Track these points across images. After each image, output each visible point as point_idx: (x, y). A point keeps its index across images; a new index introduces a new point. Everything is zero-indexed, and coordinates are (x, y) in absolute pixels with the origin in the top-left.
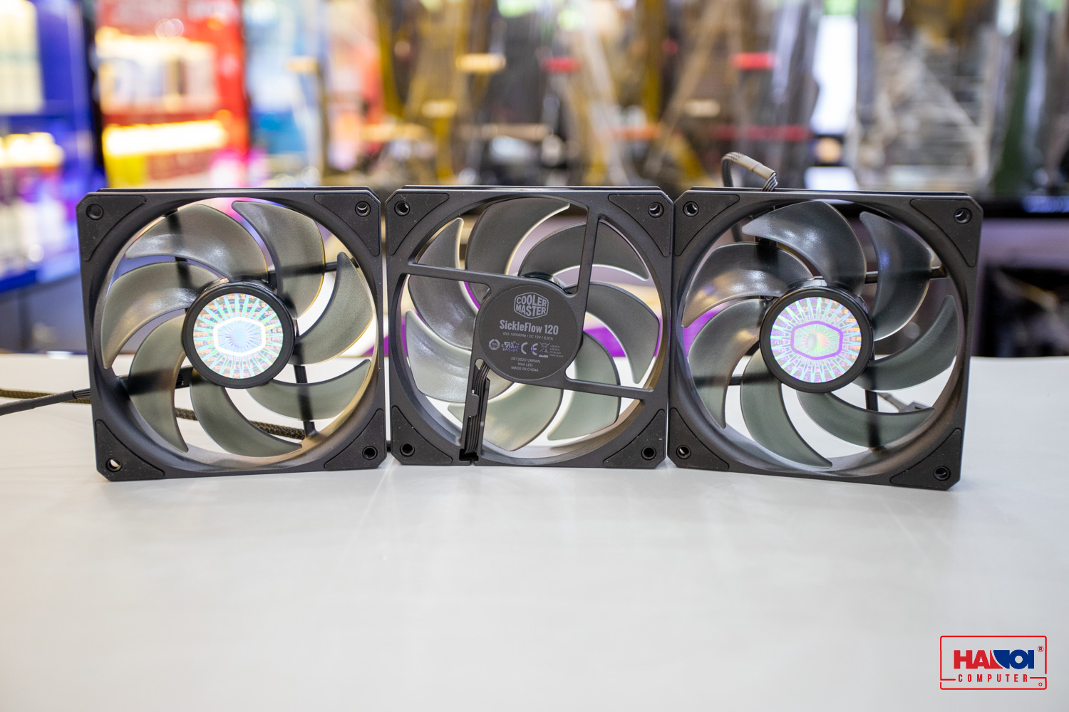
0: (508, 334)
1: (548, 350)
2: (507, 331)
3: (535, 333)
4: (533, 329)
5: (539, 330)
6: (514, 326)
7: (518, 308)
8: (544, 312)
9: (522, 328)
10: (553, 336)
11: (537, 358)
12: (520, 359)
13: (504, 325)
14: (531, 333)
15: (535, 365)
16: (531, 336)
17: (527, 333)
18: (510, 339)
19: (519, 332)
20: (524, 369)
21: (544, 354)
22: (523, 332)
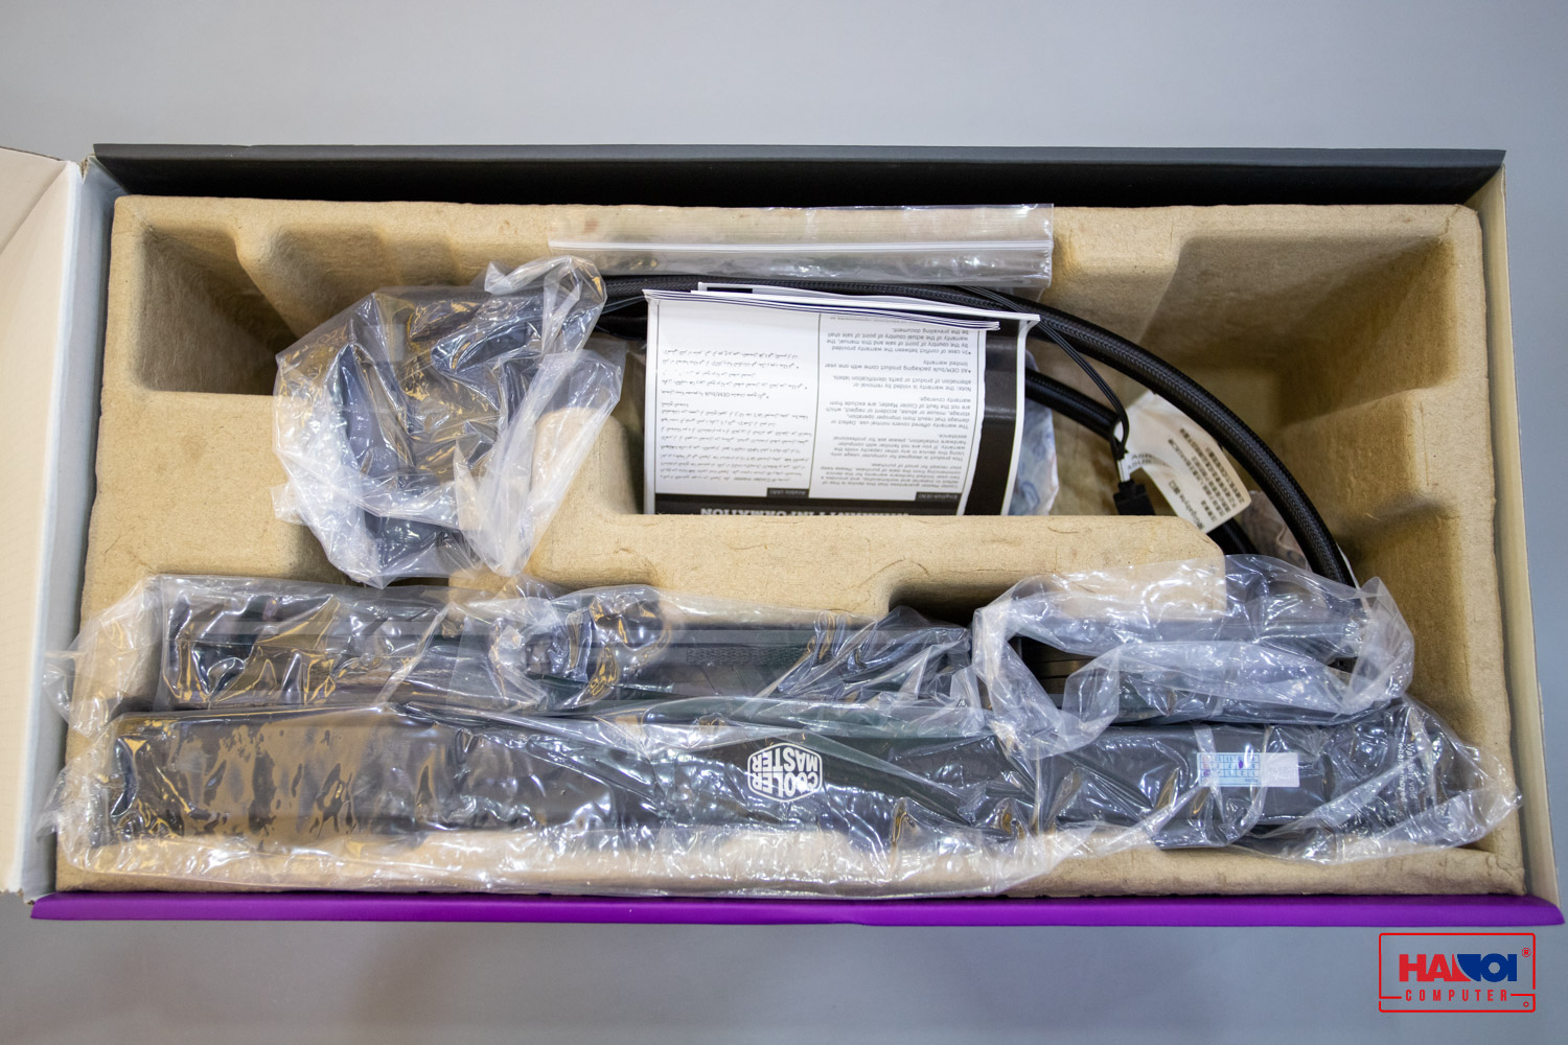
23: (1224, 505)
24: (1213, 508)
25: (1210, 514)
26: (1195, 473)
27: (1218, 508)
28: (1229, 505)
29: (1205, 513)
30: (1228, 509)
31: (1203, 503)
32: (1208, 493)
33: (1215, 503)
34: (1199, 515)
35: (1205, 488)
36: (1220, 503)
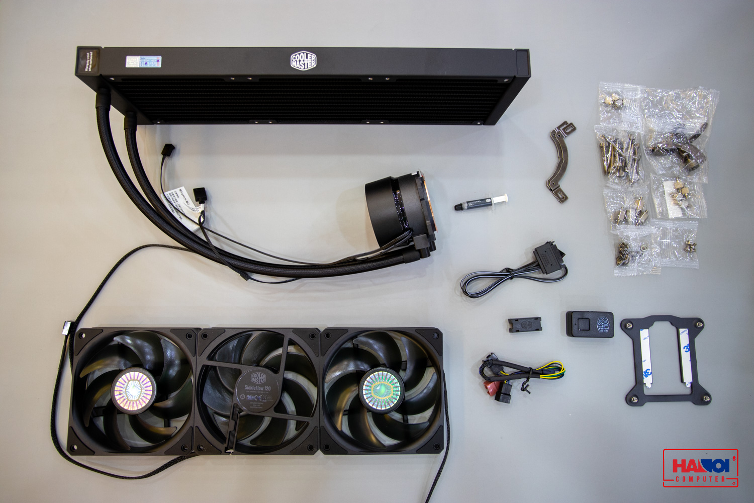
0: (248, 391)
1: (267, 398)
2: (248, 390)
3: (261, 391)
4: (260, 388)
5: (262, 389)
6: (251, 388)
7: (253, 379)
8: (264, 380)
9: (255, 388)
10: (268, 391)
11: (261, 402)
12: (254, 403)
13: (247, 387)
14: (259, 391)
15: (261, 406)
16: (259, 392)
17: (257, 391)
18: (250, 394)
19: (253, 390)
20: (256, 407)
21: (264, 400)
22: (255, 390)
23: (171, 195)
24: (175, 195)
25: (176, 193)
26: (180, 206)
27: (173, 195)
28: (169, 195)
29: (178, 194)
30: (170, 194)
31: (178, 197)
32: (176, 200)
33: (174, 196)
34: (181, 194)
35: (177, 201)
36: (172, 196)
